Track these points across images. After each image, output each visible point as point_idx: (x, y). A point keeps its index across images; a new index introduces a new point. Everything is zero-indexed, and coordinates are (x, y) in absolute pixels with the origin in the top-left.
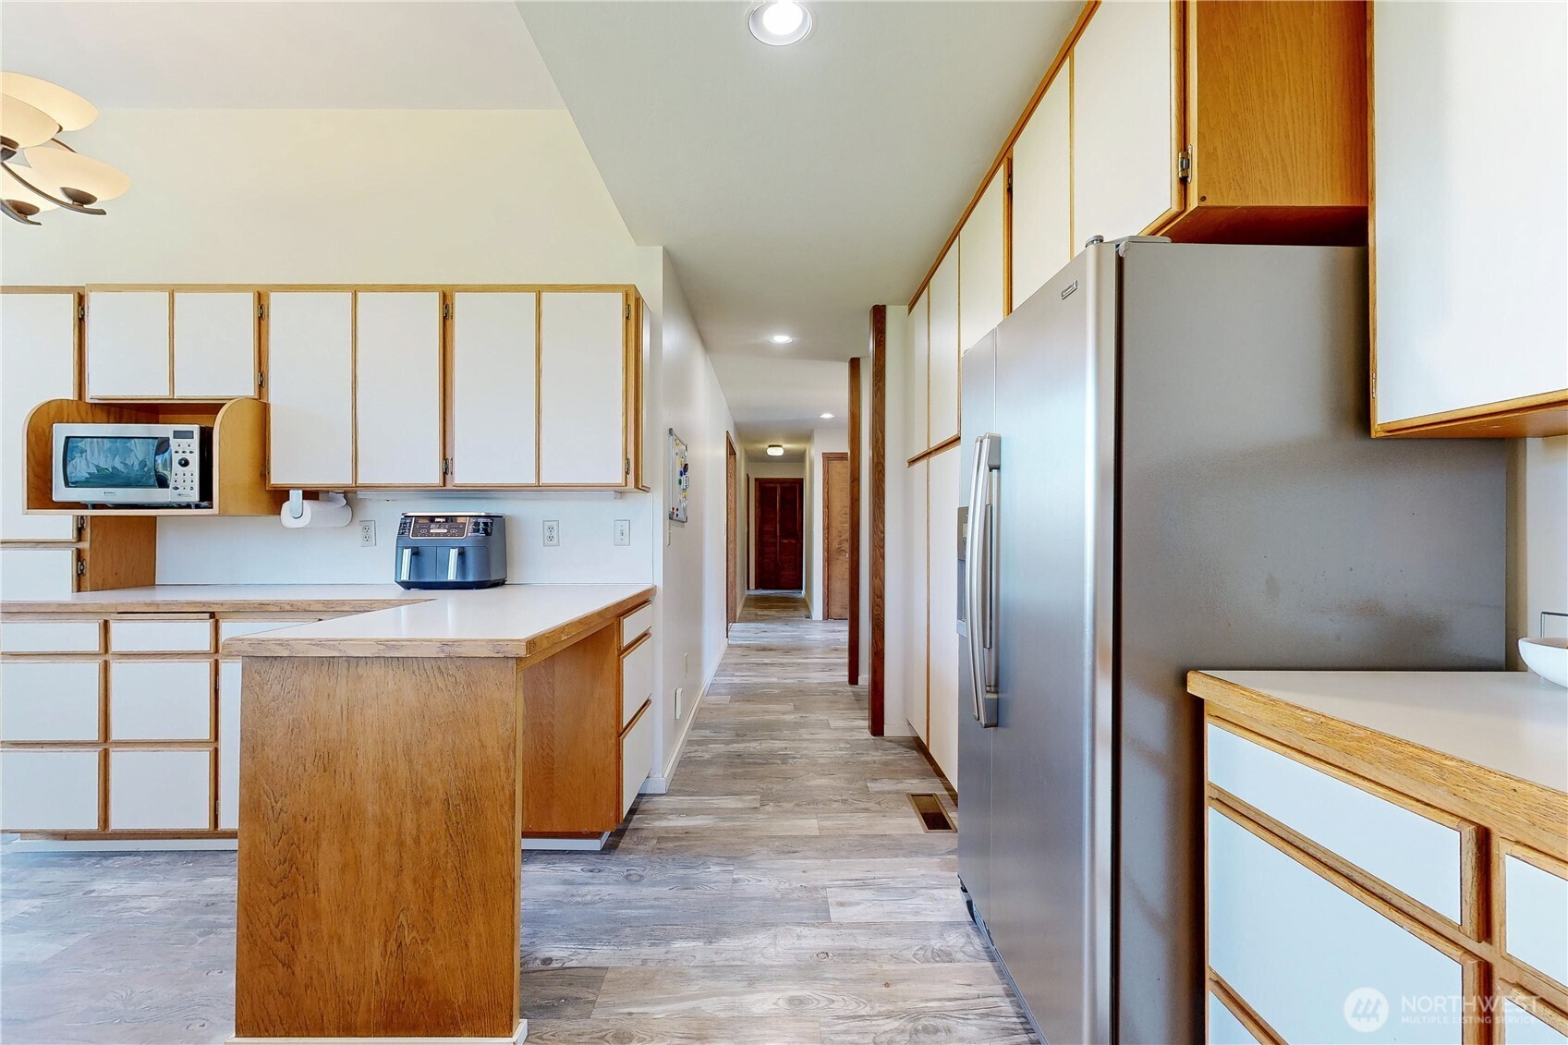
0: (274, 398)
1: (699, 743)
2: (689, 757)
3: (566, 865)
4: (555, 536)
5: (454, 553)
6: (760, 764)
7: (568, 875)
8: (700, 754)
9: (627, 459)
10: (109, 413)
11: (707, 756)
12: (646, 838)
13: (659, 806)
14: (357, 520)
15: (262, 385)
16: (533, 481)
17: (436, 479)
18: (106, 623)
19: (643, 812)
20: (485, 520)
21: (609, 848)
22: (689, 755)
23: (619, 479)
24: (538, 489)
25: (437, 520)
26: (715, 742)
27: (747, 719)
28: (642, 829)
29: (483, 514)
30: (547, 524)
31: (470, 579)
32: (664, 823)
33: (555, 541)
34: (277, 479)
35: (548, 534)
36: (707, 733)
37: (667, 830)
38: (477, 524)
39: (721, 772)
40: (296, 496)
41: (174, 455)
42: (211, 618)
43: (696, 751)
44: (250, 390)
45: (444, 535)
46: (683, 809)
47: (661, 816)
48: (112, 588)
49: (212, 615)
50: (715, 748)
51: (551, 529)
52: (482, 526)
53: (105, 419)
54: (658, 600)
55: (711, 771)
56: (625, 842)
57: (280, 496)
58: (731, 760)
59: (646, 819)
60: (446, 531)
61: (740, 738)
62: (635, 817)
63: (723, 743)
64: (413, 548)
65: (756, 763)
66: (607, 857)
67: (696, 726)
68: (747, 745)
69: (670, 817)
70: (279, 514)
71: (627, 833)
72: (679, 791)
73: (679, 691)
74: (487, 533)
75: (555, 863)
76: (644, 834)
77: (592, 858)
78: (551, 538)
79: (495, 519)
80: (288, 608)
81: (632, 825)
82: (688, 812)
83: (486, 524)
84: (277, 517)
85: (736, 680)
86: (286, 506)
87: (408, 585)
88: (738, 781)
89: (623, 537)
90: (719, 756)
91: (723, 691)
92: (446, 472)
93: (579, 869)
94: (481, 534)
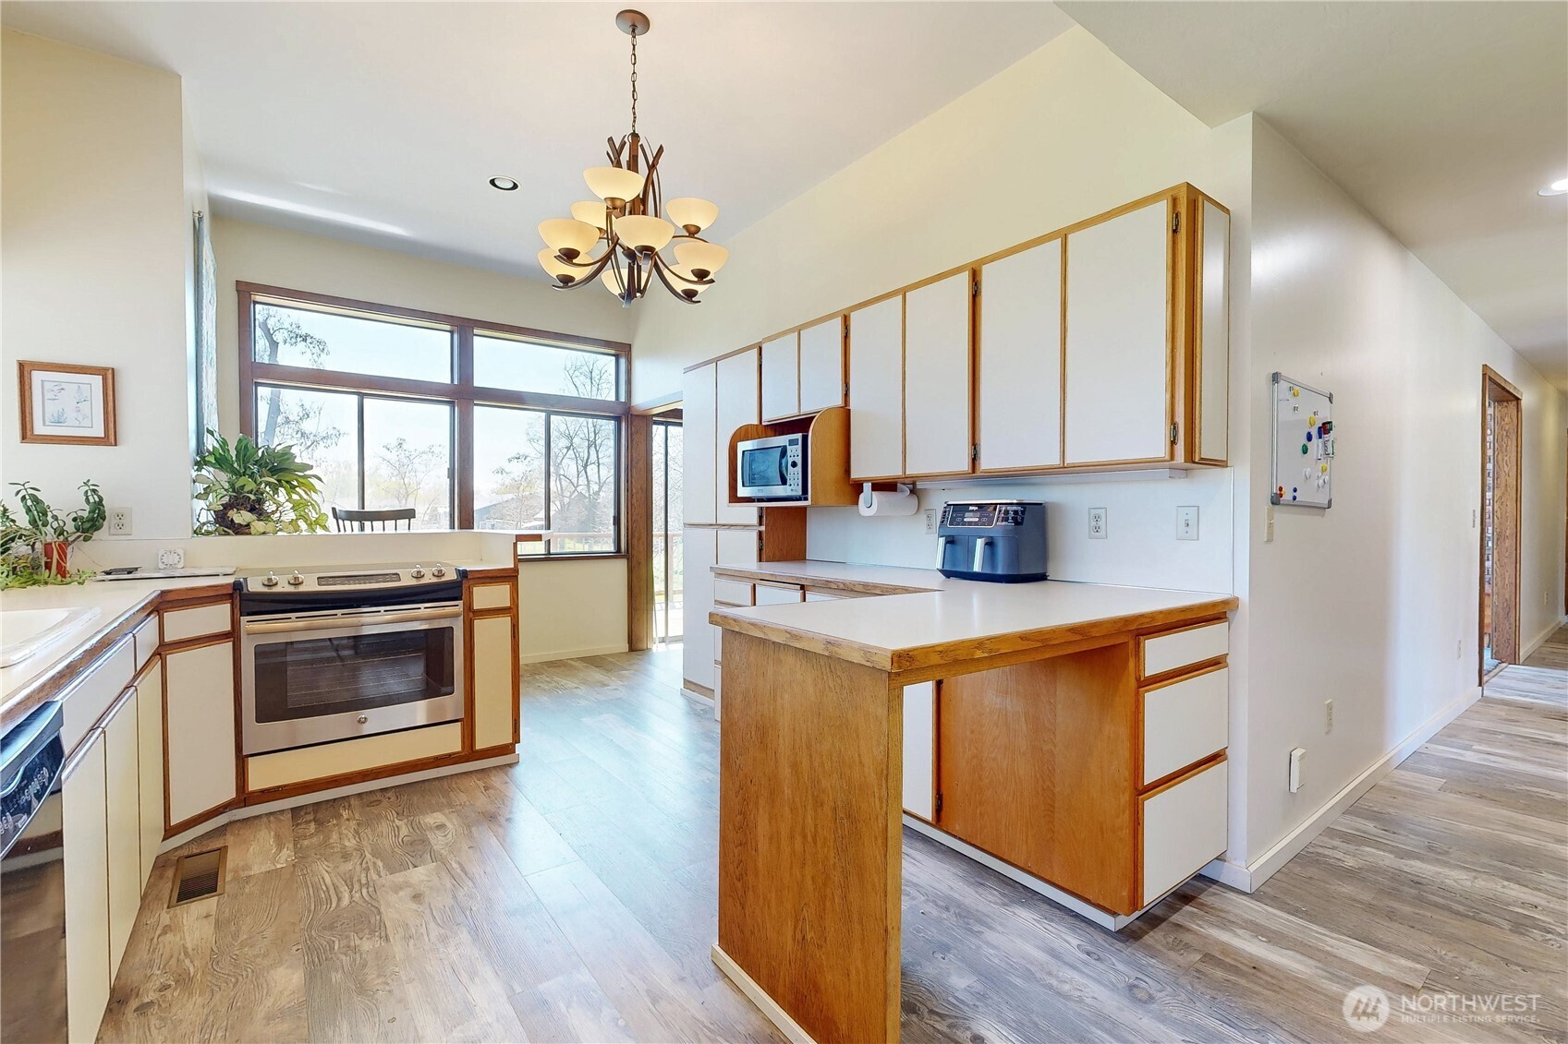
0: (852, 406)
1: (1347, 838)
2: (1318, 854)
3: (1063, 929)
4: (1103, 527)
5: (980, 543)
6: (1458, 913)
7: (1057, 944)
8: (1340, 856)
9: (1174, 425)
10: (775, 431)
11: (1350, 862)
12: (1187, 946)
13: (1230, 908)
14: (922, 510)
15: (846, 395)
16: (1056, 461)
17: (965, 466)
18: (754, 585)
19: (1201, 906)
20: (1015, 508)
21: (1129, 935)
22: (1320, 850)
23: (1161, 451)
24: (1064, 471)
25: (971, 508)
26: (1377, 845)
27: (1465, 827)
28: (1188, 930)
29: (1015, 501)
30: (1093, 512)
31: (1000, 572)
32: (1224, 936)
33: (1102, 532)
34: (855, 475)
35: (1094, 523)
36: (1370, 826)
37: (1226, 949)
38: (1007, 512)
39: (1366, 896)
40: (867, 487)
41: (789, 458)
42: (801, 589)
43: (1334, 848)
44: (839, 402)
45: (976, 524)
46: (1266, 929)
47: (1226, 923)
48: (778, 561)
49: (803, 587)
50: (1373, 855)
51: (1097, 518)
52: (1011, 514)
53: (773, 433)
54: (1243, 617)
55: (1347, 889)
56: (1154, 937)
57: (857, 487)
58: (1395, 885)
59: (1201, 918)
60: (977, 520)
61: (1433, 855)
62: (1188, 908)
63: (1391, 852)
64: (947, 537)
65: (1450, 910)
66: (1119, 945)
67: (1353, 808)
68: (1446, 871)
69: (1240, 932)
70: (858, 504)
71: (1164, 924)
72: (1274, 898)
73: (1297, 754)
74: (1017, 523)
75: (1052, 921)
76: (1187, 938)
77: (1100, 938)
78: (1097, 529)
79: (1027, 506)
80: (842, 586)
81: (1176, 918)
82: (1274, 938)
83: (1016, 512)
84: (855, 507)
85: (1470, 757)
86: (862, 496)
87: (948, 574)
88: (1395, 925)
89: (1189, 527)
90: (1376, 870)
91: (1437, 769)
92: (975, 459)
93: (1075, 942)
94: (1011, 524)
